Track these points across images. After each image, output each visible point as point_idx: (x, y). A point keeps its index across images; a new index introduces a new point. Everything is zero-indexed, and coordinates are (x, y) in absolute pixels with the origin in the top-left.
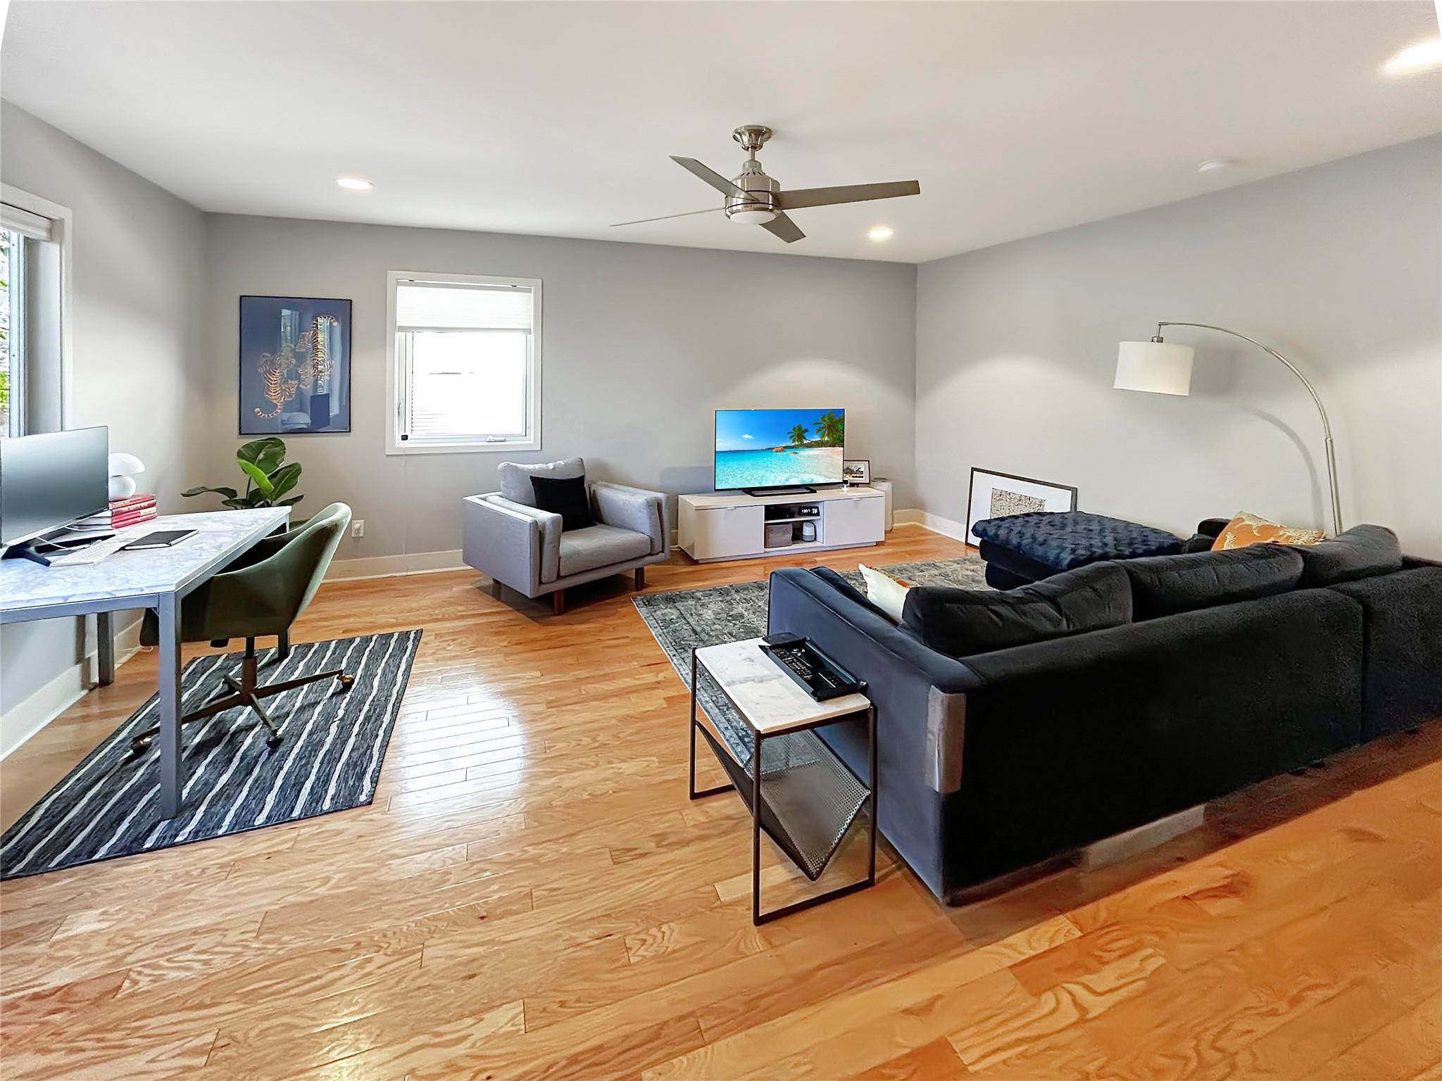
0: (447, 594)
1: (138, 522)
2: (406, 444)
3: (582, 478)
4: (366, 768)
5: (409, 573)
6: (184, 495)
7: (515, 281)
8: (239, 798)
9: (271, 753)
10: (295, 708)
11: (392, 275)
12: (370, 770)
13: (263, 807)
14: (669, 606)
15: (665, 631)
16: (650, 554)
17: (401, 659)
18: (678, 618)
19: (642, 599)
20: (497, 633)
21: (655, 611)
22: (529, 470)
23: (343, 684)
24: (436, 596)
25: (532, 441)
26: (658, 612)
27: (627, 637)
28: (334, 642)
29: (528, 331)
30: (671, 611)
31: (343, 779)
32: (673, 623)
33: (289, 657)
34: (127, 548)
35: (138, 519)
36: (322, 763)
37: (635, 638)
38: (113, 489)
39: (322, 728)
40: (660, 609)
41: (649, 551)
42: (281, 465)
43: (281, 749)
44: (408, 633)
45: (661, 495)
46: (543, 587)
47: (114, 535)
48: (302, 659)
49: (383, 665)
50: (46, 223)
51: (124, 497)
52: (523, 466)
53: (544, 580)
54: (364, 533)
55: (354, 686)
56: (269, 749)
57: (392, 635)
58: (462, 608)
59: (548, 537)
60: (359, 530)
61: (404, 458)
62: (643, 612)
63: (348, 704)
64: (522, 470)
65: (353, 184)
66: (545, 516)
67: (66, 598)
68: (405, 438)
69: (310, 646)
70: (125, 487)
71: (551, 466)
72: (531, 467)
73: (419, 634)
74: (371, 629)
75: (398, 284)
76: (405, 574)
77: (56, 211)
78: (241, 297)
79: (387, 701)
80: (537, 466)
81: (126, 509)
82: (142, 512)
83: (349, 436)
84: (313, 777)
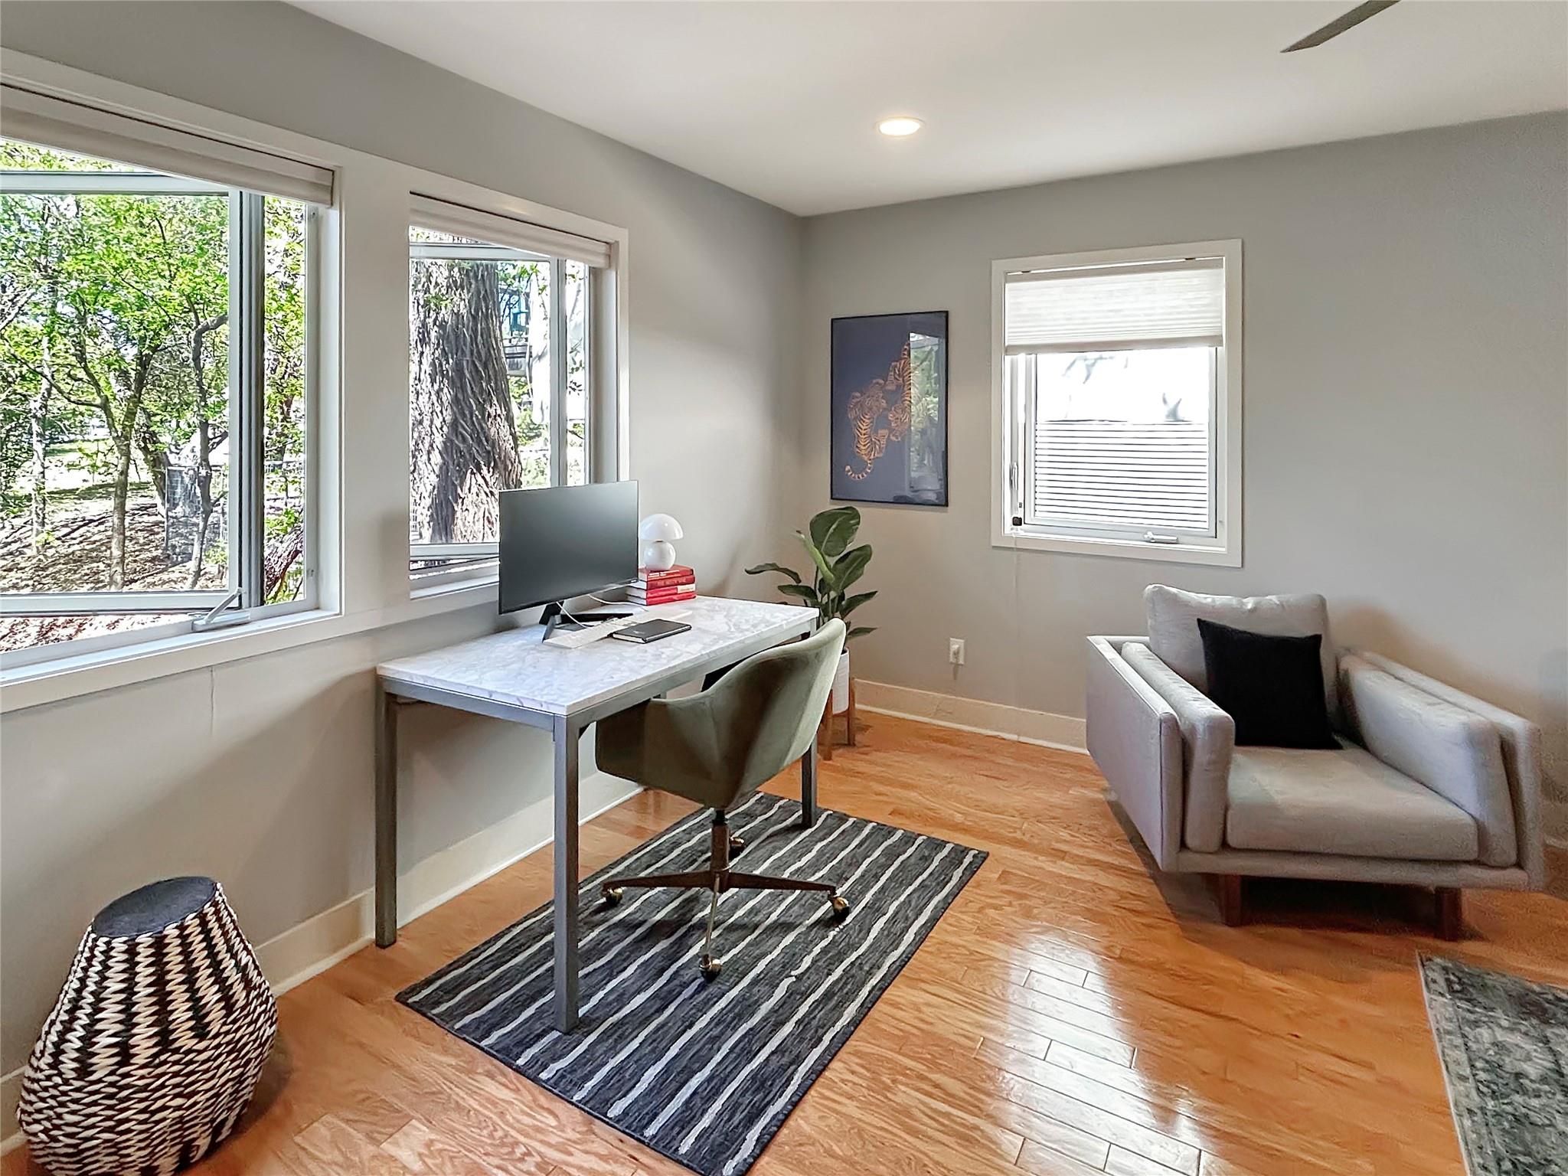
0: (1056, 798)
1: (674, 601)
2: (1020, 531)
3: (1316, 639)
4: (768, 1104)
5: (1023, 739)
6: (748, 572)
7: (1189, 249)
8: (625, 1050)
9: (702, 988)
10: (768, 922)
11: (998, 266)
12: (772, 1110)
13: (634, 1086)
14: (1525, 1026)
15: (1491, 1104)
16: (1477, 863)
17: (931, 898)
18: (1544, 1080)
19: (1445, 969)
20: (1092, 915)
21: (1476, 1024)
22: (1201, 607)
23: (835, 910)
24: (1040, 794)
25: (1222, 549)
26: (1484, 1033)
27: (1369, 1067)
28: (871, 825)
29: (1214, 340)
30: (1528, 1046)
31: (732, 1107)
32: (1523, 1090)
33: (813, 829)
34: (614, 636)
35: (675, 597)
36: (732, 1050)
37: (1396, 1085)
38: (646, 557)
39: (770, 980)
40: (1493, 1022)
41: (1474, 856)
42: (850, 547)
43: (712, 989)
44: (965, 851)
45: (1513, 723)
46: (1186, 856)
47: (631, 614)
48: (821, 840)
49: (902, 898)
50: (603, 248)
51: (663, 568)
52: (1192, 595)
53: (1190, 841)
54: (965, 660)
55: (849, 919)
56: (702, 979)
57: (942, 844)
58: (1064, 834)
59: (1201, 756)
60: (956, 654)
61: (1015, 553)
62: (1439, 1009)
63: (824, 951)
64: (1186, 604)
65: (899, 127)
66: (1202, 708)
67: (491, 693)
68: (1017, 522)
69: (843, 818)
70: (662, 555)
71: (1250, 602)
72: (1207, 599)
73: (982, 857)
74: (926, 820)
75: (1008, 279)
76: (1014, 737)
77: (609, 232)
78: (832, 320)
79: (870, 974)
80: (1220, 600)
81: (661, 583)
82: (680, 587)
83: (946, 512)
84: (706, 1072)
